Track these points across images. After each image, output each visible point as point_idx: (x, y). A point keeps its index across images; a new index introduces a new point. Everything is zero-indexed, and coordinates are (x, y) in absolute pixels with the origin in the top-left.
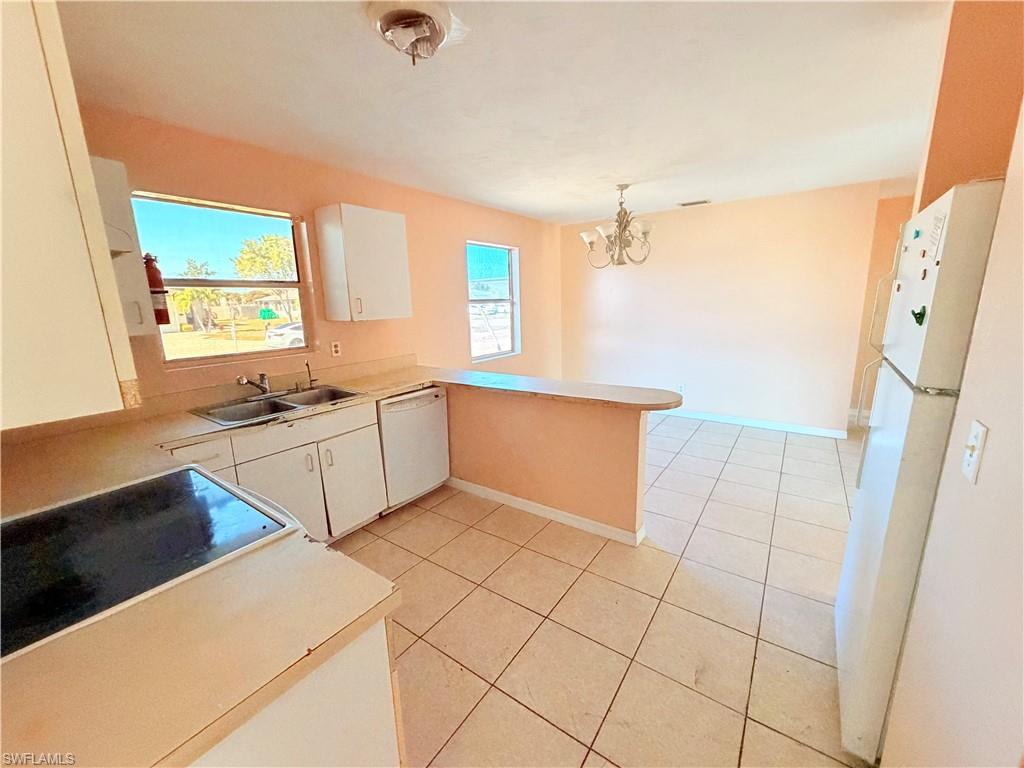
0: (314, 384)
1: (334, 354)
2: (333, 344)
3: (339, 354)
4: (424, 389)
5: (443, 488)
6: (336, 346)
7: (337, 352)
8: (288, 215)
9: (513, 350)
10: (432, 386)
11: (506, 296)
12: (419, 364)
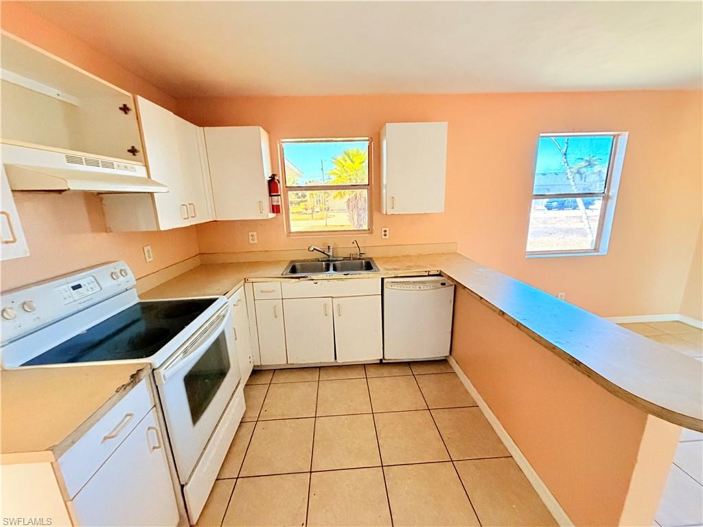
0: (363, 256)
1: (383, 237)
2: (384, 229)
3: (387, 237)
4: (429, 275)
5: (443, 362)
6: (385, 231)
7: (385, 235)
8: (367, 138)
9: (596, 250)
10: (440, 275)
11: (599, 188)
12: (458, 252)
